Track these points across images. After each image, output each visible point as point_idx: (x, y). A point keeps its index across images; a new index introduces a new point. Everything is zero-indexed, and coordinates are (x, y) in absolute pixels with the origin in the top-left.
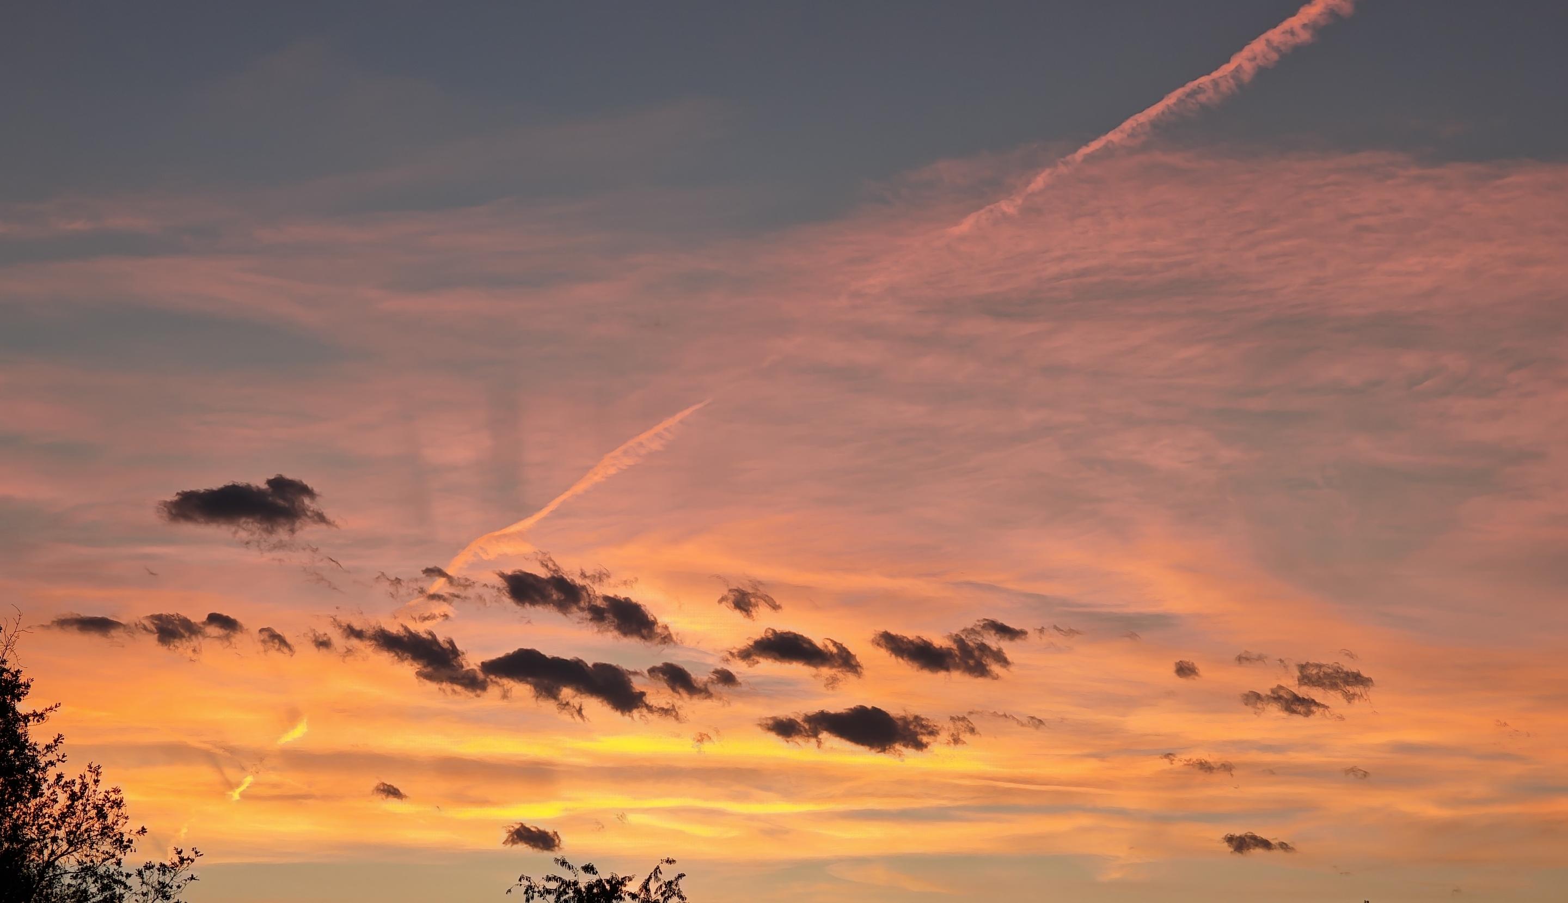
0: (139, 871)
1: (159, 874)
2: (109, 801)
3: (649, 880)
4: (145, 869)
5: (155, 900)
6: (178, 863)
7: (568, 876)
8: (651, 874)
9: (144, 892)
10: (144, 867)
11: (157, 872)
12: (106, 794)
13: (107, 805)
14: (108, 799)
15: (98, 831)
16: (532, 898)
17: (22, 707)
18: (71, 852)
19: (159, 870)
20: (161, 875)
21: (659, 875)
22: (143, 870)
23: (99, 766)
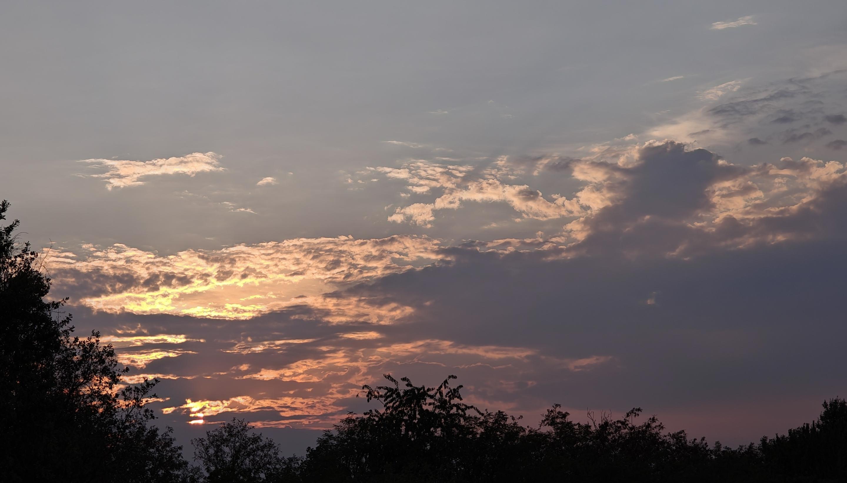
0: (123, 392)
1: (135, 394)
2: (106, 352)
3: (441, 387)
4: (126, 391)
5: (133, 408)
6: (146, 387)
7: (393, 386)
8: (442, 384)
9: (127, 404)
10: (125, 389)
11: (133, 392)
12: (104, 348)
13: (105, 354)
14: (105, 351)
15: (100, 370)
16: (371, 399)
17: (48, 299)
18: (86, 383)
19: (134, 391)
20: (136, 394)
21: (447, 385)
22: (125, 392)
23: (98, 332)
